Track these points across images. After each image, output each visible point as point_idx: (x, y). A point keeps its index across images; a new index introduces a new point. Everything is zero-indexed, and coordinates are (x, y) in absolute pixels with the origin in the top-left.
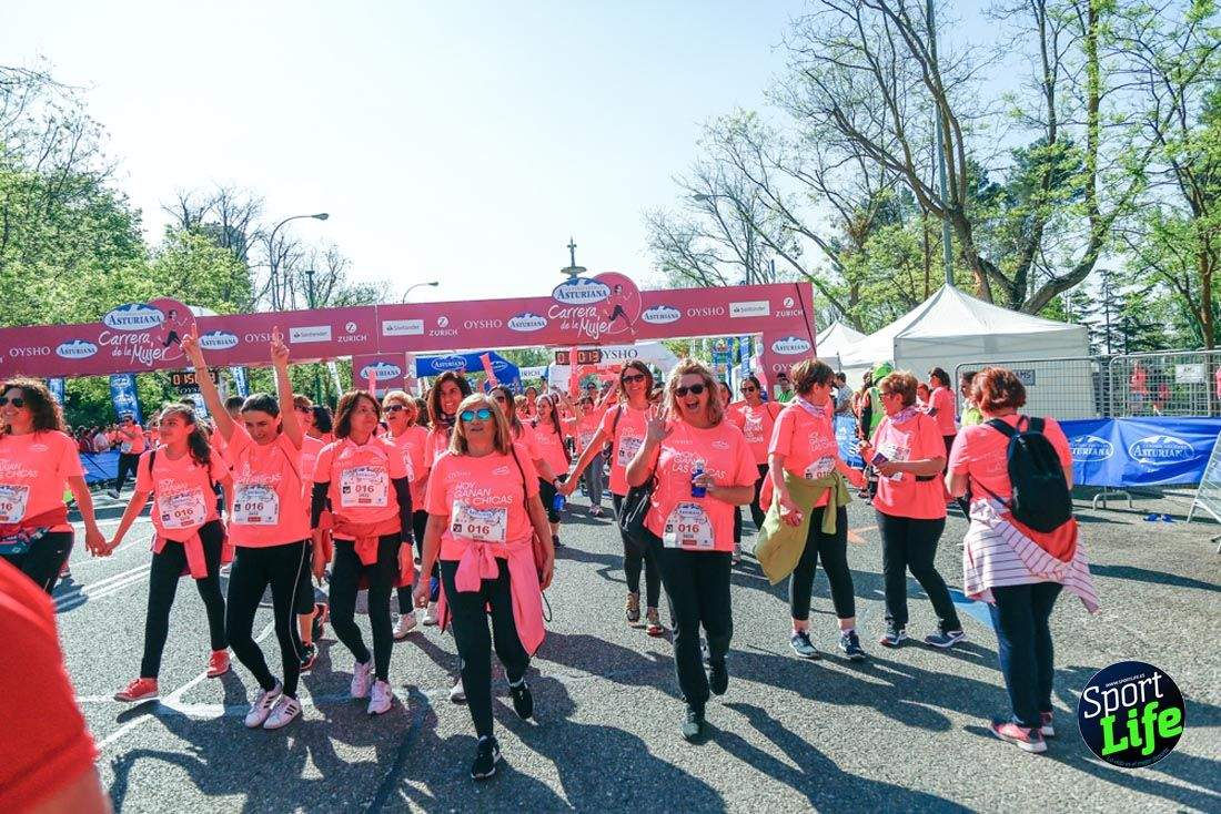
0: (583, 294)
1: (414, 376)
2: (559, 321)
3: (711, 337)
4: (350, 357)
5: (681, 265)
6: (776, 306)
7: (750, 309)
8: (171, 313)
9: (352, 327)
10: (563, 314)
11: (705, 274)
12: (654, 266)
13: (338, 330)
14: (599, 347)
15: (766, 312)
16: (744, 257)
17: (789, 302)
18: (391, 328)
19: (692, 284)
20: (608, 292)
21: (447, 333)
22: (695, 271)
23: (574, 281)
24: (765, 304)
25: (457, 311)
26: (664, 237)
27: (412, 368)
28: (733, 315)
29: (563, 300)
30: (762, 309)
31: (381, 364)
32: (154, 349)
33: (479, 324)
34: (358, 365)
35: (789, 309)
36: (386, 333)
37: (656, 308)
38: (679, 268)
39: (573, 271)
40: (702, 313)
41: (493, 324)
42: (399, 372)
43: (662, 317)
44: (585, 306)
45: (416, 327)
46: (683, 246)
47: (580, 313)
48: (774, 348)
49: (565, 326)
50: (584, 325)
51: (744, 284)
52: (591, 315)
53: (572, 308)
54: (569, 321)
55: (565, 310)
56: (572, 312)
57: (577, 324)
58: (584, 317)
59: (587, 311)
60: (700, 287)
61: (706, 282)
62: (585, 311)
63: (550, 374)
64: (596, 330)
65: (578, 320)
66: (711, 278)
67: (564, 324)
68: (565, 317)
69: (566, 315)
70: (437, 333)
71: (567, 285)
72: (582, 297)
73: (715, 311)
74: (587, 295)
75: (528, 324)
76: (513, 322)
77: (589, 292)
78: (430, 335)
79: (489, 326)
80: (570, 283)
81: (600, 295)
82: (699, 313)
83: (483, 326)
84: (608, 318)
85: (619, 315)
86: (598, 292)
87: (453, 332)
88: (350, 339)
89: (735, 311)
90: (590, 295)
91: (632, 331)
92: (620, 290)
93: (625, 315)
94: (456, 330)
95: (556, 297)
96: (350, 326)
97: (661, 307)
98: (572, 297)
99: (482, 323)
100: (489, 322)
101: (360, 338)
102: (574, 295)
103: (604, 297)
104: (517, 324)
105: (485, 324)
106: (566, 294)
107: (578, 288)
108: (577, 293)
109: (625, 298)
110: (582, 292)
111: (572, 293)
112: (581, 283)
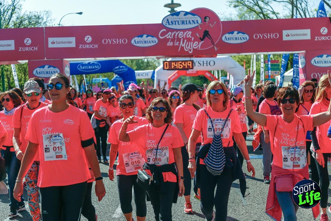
0: (183, 23)
1: (68, 75)
2: (167, 40)
3: (266, 53)
4: (27, 61)
5: (246, 3)
6: (315, 33)
7: (297, 35)
10: (169, 36)
11: (264, 10)
12: (228, 4)
13: (19, 43)
14: (192, 59)
15: (308, 37)
17: (324, 30)
18: (54, 43)
19: (253, 17)
20: (200, 21)
21: (91, 46)
22: (256, 8)
23: (174, 13)
24: (308, 32)
27: (67, 69)
28: (285, 38)
29: (168, 26)
30: (305, 35)
31: (47, 66)
34: (32, 66)
35: (324, 35)
36: (50, 46)
37: (232, 33)
38: (246, 5)
39: (172, 5)
41: (121, 41)
42: (59, 72)
43: (236, 39)
44: (184, 30)
45: (70, 42)
47: (181, 34)
48: (313, 62)
49: (170, 44)
50: (183, 43)
51: (290, 18)
52: (188, 37)
53: (175, 32)
54: (173, 40)
55: (170, 33)
56: (175, 34)
57: (178, 42)
58: (183, 38)
59: (185, 33)
60: (259, 18)
61: (264, 15)
62: (184, 34)
63: (156, 75)
64: (191, 47)
65: (179, 40)
66: (268, 13)
67: (169, 42)
68: (170, 38)
69: (171, 36)
70: (84, 47)
71: (171, 16)
72: (182, 24)
73: (273, 36)
74: (185, 23)
75: (145, 42)
76: (135, 40)
77: (186, 21)
78: (80, 48)
79: (119, 42)
80: (172, 15)
81: (194, 23)
82: (261, 36)
83: (114, 43)
84: (200, 40)
85: (206, 37)
86: (193, 21)
87: (95, 46)
88: (27, 49)
89: (286, 36)
90: (187, 23)
91: (216, 48)
92: (207, 20)
93: (211, 37)
94: (97, 45)
95: (164, 24)
96: (27, 41)
97: (236, 32)
98: (175, 24)
99: (114, 40)
100: (119, 40)
101: (33, 49)
102: (177, 23)
103: (197, 25)
104: (138, 42)
105: (116, 41)
106: (172, 22)
107: (179, 18)
108: (178, 21)
109: (210, 25)
110: (182, 21)
111: (175, 21)
112: (182, 15)
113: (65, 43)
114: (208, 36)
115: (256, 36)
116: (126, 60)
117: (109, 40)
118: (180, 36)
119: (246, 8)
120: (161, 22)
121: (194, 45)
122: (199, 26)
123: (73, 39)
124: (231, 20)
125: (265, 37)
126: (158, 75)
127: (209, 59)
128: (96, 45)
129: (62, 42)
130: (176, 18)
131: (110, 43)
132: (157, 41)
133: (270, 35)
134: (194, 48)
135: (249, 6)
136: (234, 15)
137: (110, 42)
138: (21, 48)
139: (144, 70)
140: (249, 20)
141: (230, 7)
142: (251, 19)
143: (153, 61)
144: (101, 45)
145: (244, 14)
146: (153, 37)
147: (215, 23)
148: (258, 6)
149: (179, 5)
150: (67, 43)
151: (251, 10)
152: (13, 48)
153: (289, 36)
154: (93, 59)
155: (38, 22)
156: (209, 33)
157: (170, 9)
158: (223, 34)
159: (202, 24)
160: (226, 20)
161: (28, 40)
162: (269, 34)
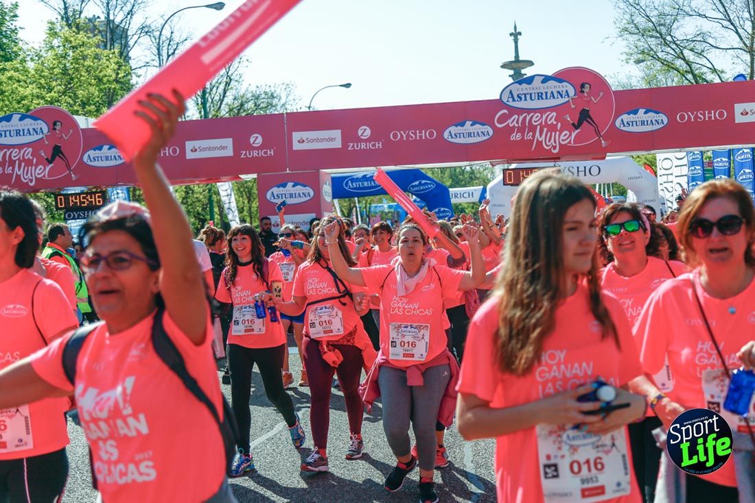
0: (540, 96)
1: (328, 198)
2: (509, 130)
3: (702, 149)
4: (255, 176)
5: (660, 55)
8: (55, 124)
9: (257, 140)
10: (513, 121)
11: (693, 66)
12: (624, 57)
13: (241, 144)
14: (558, 163)
16: (748, 42)
18: (303, 141)
19: (673, 80)
20: (572, 92)
21: (370, 146)
22: (679, 63)
25: (382, 119)
26: (640, 20)
27: (327, 189)
28: (739, 119)
29: (513, 104)
31: (290, 184)
32: (36, 166)
33: (408, 136)
34: (263, 185)
36: (297, 146)
37: (635, 112)
38: (659, 59)
39: (517, 65)
40: (696, 117)
41: (425, 134)
42: (312, 194)
43: (643, 123)
44: (542, 111)
45: (332, 139)
46: (663, 30)
47: (536, 119)
49: (515, 137)
50: (541, 135)
51: (748, 79)
52: (549, 123)
53: (525, 114)
54: (521, 130)
55: (516, 116)
56: (525, 117)
57: (531, 133)
58: (540, 124)
59: (544, 117)
60: (686, 82)
61: (694, 76)
62: (542, 117)
63: (488, 196)
64: (555, 142)
65: (533, 129)
66: (702, 71)
67: (514, 134)
68: (516, 125)
69: (517, 122)
70: (357, 147)
71: (517, 85)
72: (539, 99)
73: (715, 115)
74: (544, 96)
75: (469, 135)
76: (450, 132)
77: (546, 93)
78: (349, 149)
79: (421, 137)
80: (520, 83)
81: (561, 96)
82: (692, 117)
83: (412, 137)
84: (572, 126)
85: (585, 122)
86: (558, 92)
87: (377, 145)
88: (255, 154)
89: (742, 114)
90: (548, 97)
91: (603, 142)
92: (587, 89)
93: (593, 121)
94: (381, 143)
95: (505, 100)
96: (254, 139)
97: (642, 111)
98: (526, 100)
99: (412, 133)
100: (420, 133)
101: (266, 153)
102: (528, 97)
103: (566, 99)
104: (455, 135)
105: (415, 134)
106: (518, 96)
107: (533, 89)
108: (531, 94)
109: (593, 99)
110: (538, 94)
111: (525, 94)
112: (537, 81)
113: (322, 140)
114: (590, 121)
115: (682, 117)
116: (432, 169)
117: (402, 132)
118: (535, 122)
119: (659, 64)
120: (498, 98)
121: (562, 137)
122: (571, 101)
123: (337, 134)
124: (629, 88)
125: (701, 118)
126: (492, 195)
127: (589, 163)
128: (379, 144)
129: (317, 140)
130: (526, 89)
131: (405, 139)
132: (491, 133)
133: (710, 113)
134: (563, 143)
135: (667, 61)
136: (636, 77)
137: (405, 136)
138: (244, 152)
139: (464, 186)
140: (665, 86)
141: (627, 63)
142: (669, 84)
143: (482, 169)
144: (388, 143)
145: (655, 76)
146: (483, 124)
147: (601, 94)
148: (684, 59)
149: (530, 63)
150: (327, 140)
151: (669, 66)
152: (229, 152)
153: (747, 113)
154: (374, 168)
155: (271, 105)
156: (591, 113)
157: (512, 72)
158: (617, 116)
159: (576, 97)
160: (620, 89)
161: (257, 137)
162: (707, 112)
